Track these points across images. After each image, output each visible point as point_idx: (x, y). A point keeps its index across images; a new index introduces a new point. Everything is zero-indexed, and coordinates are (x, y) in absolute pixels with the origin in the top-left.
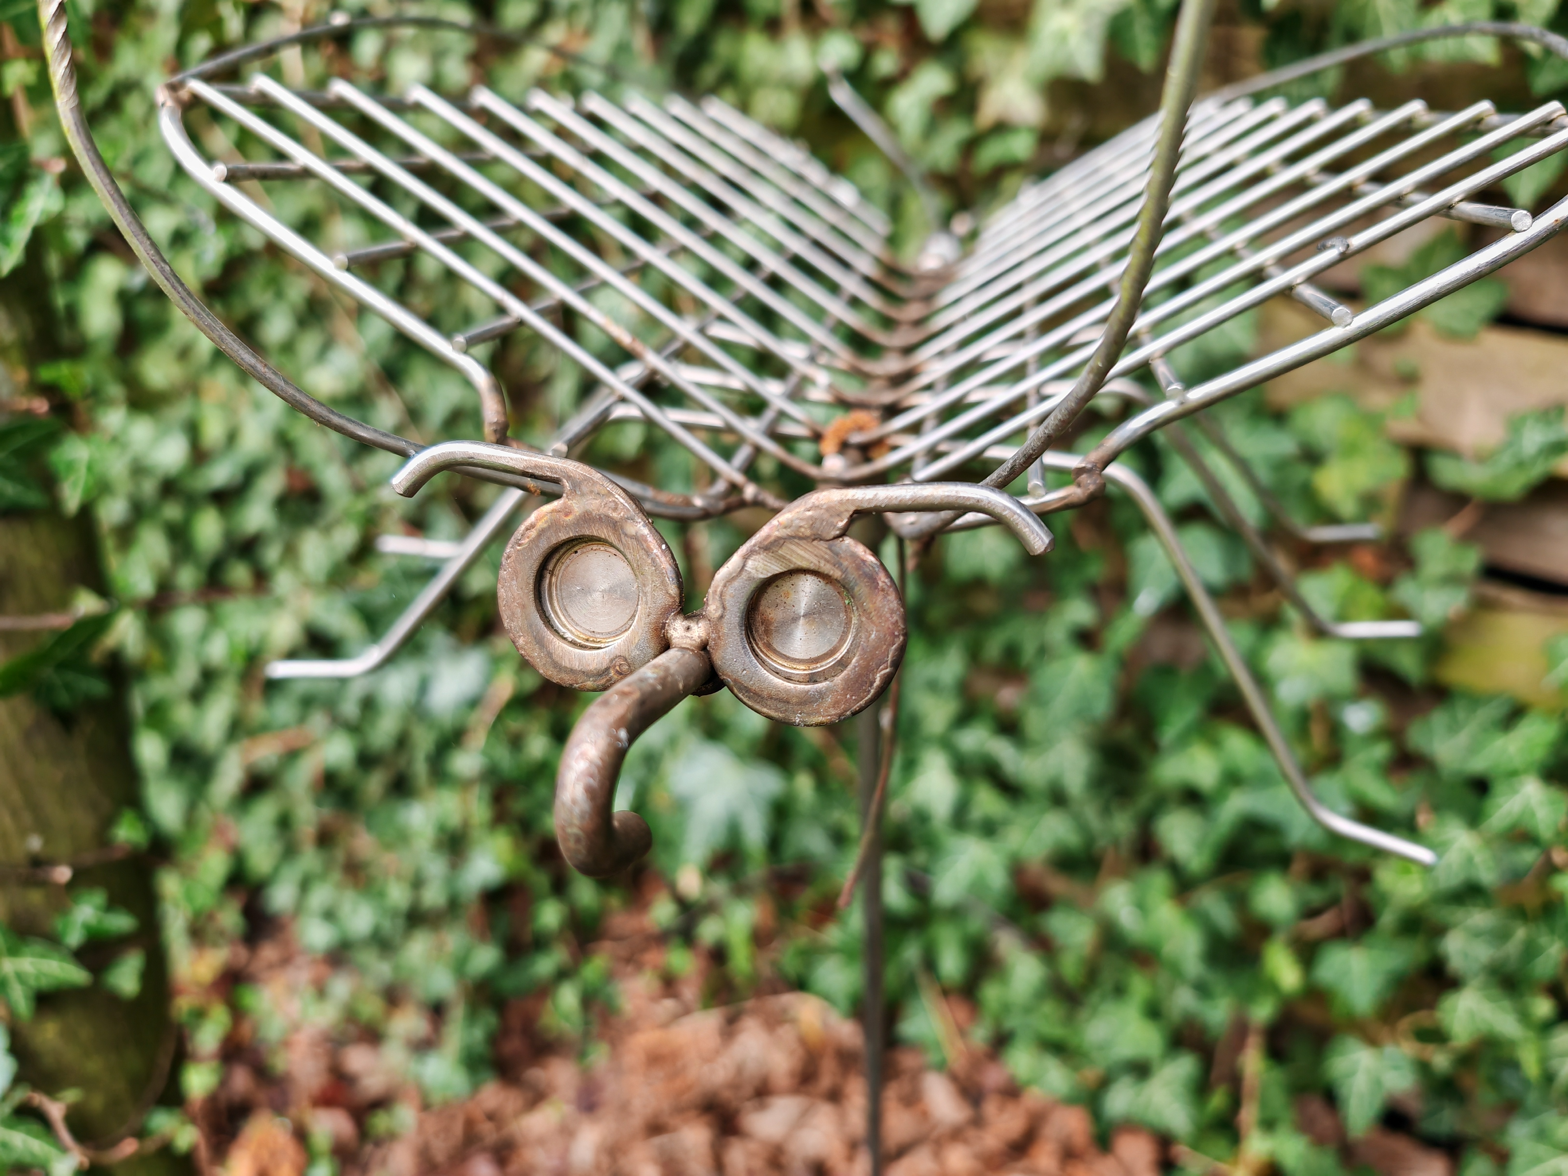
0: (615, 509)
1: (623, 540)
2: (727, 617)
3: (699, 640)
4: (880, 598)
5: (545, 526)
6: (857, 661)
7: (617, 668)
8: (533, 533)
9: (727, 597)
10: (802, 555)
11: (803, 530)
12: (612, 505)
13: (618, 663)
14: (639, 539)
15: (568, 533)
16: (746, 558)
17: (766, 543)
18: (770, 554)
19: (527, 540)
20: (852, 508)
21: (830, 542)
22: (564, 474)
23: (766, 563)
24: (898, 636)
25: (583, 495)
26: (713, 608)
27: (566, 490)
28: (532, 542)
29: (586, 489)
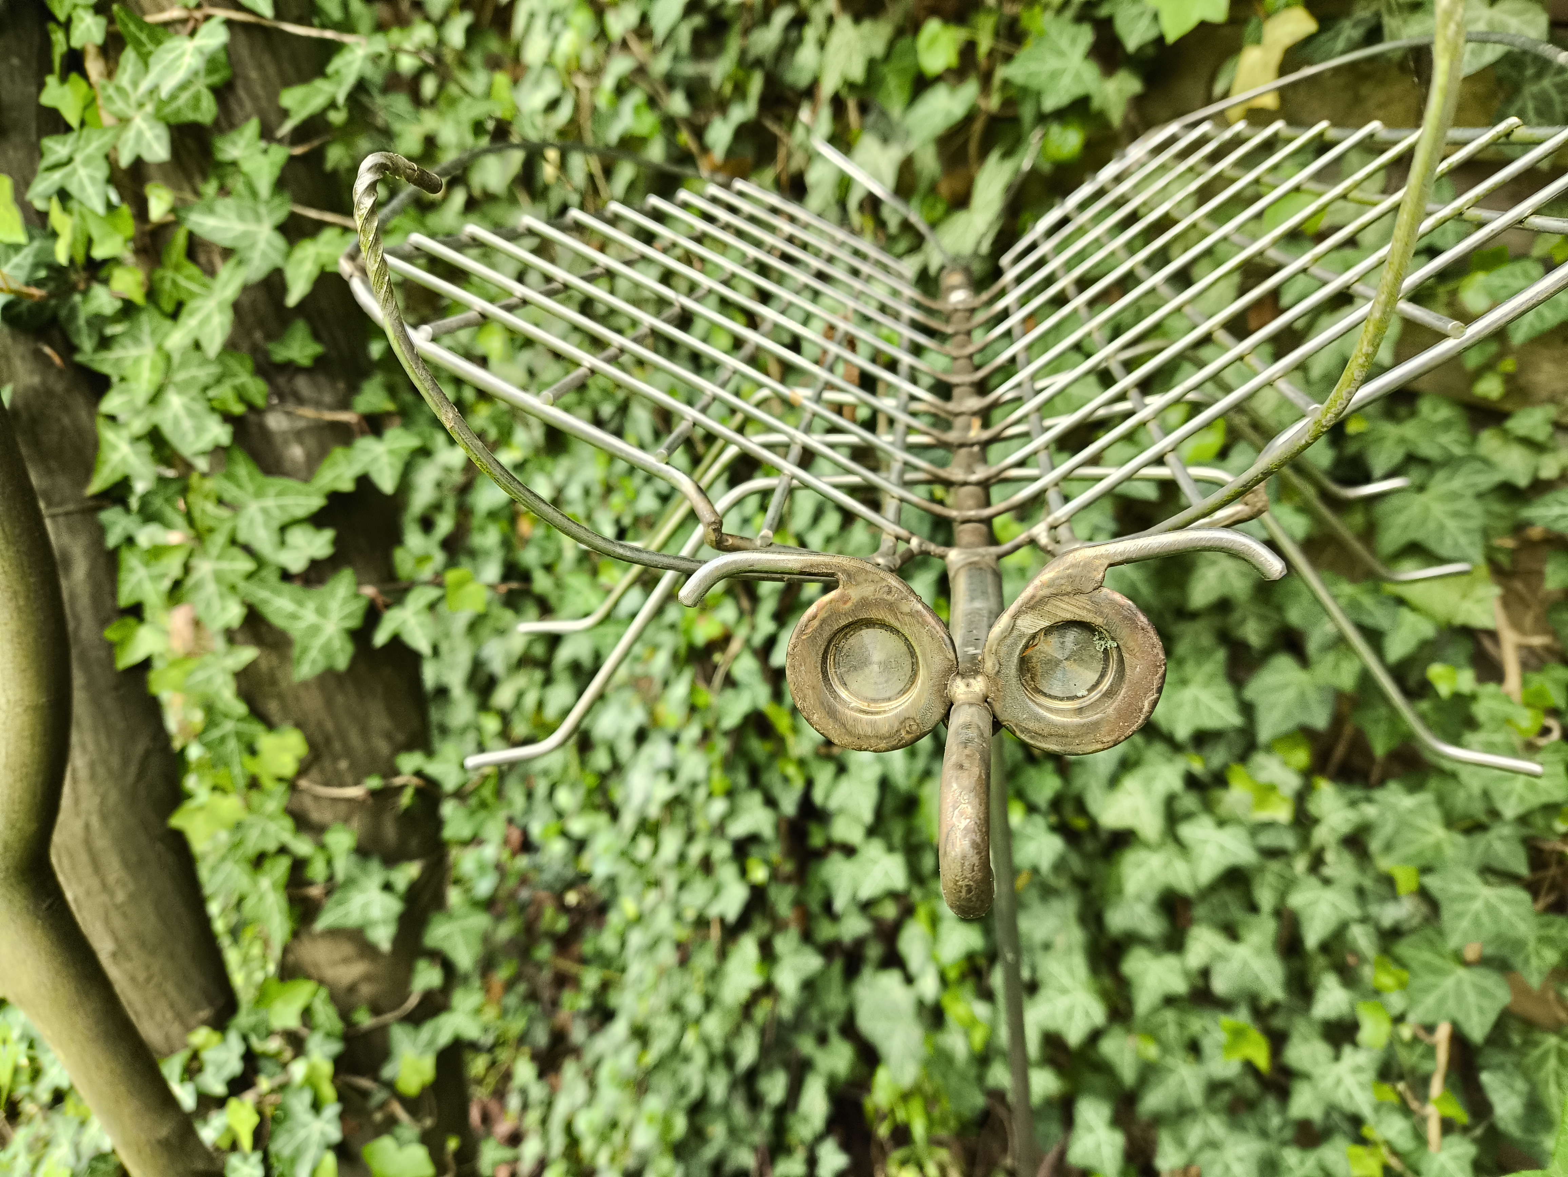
0: (889, 592)
1: (899, 618)
2: (1005, 671)
3: (981, 694)
4: (1140, 636)
5: (826, 615)
6: (1126, 693)
7: (908, 729)
8: (816, 623)
9: (1002, 654)
10: (1068, 610)
11: (1064, 587)
12: (886, 589)
13: (907, 725)
14: (913, 614)
15: (847, 618)
16: (1015, 617)
17: (1032, 603)
18: (1037, 612)
19: (811, 629)
20: (1107, 562)
21: (1089, 594)
22: (838, 569)
23: (1033, 620)
24: (1160, 666)
25: (858, 584)
26: (990, 665)
27: (841, 583)
28: (815, 630)
29: (860, 579)
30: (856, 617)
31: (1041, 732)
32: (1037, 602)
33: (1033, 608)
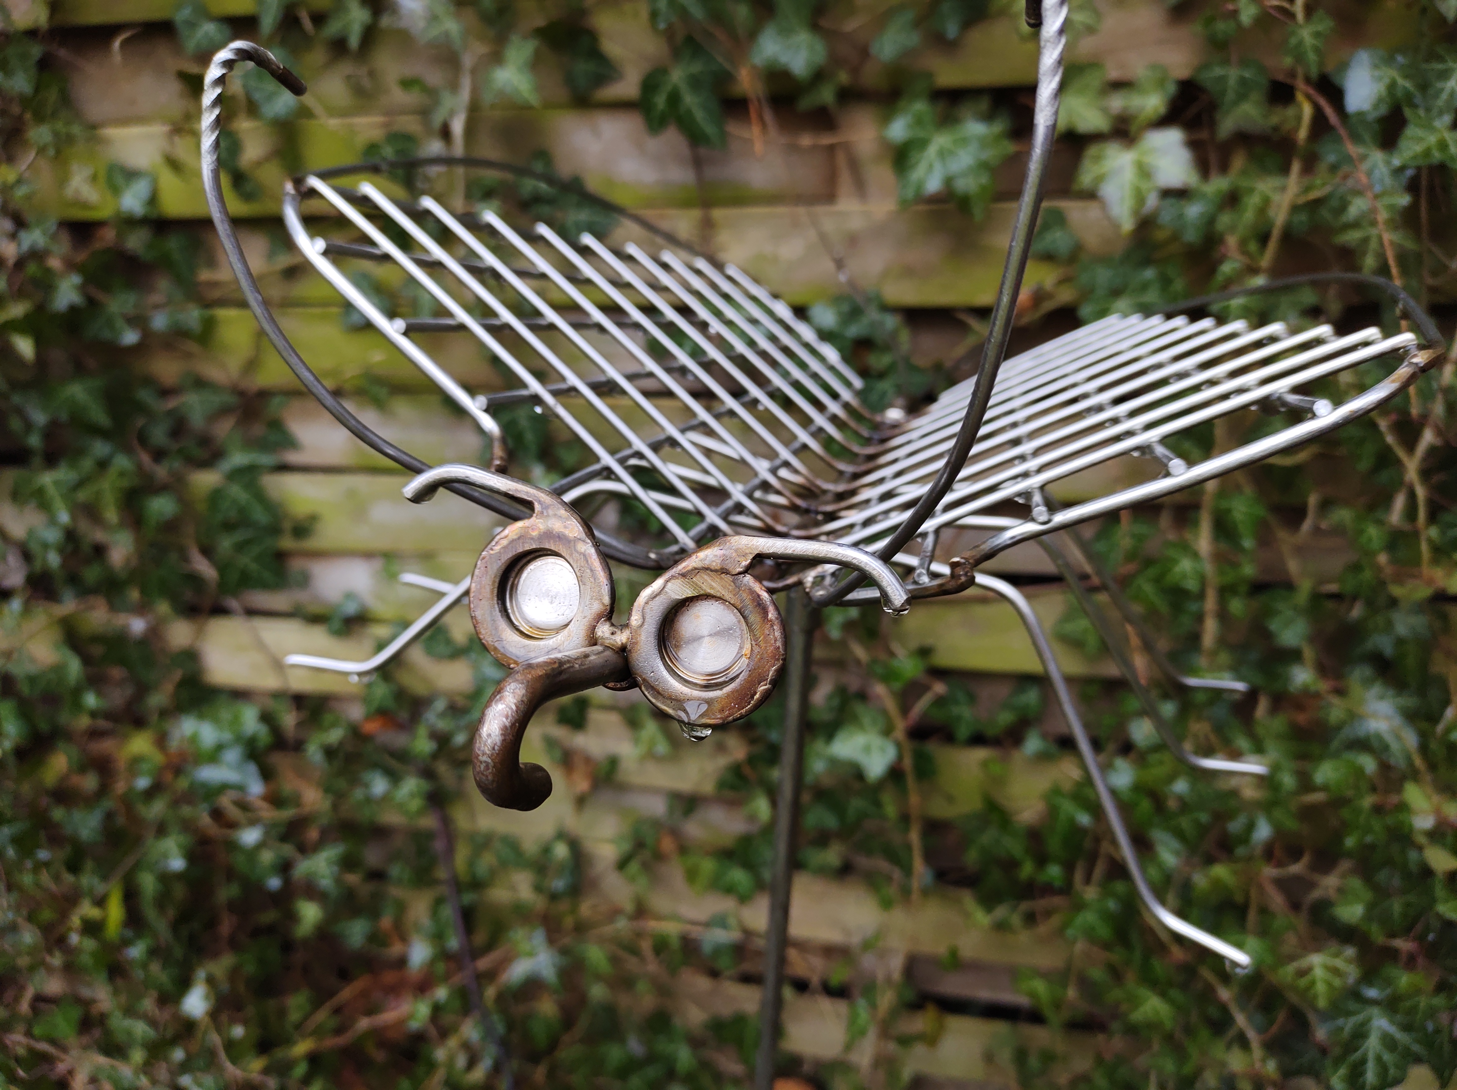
0: (570, 530)
1: (574, 555)
2: (646, 626)
3: (620, 643)
4: (768, 627)
5: (515, 537)
6: (744, 677)
8: (505, 542)
9: (648, 612)
10: (711, 584)
11: (714, 565)
12: (570, 527)
14: (585, 556)
15: (532, 545)
16: (667, 581)
17: (684, 571)
18: (686, 580)
19: (499, 547)
20: (756, 553)
21: (736, 577)
22: (536, 498)
23: (681, 587)
24: (778, 660)
25: (548, 516)
26: (635, 619)
27: (536, 511)
28: (502, 548)
29: (551, 512)
30: (539, 545)
31: (662, 693)
32: (689, 571)
33: (684, 575)
